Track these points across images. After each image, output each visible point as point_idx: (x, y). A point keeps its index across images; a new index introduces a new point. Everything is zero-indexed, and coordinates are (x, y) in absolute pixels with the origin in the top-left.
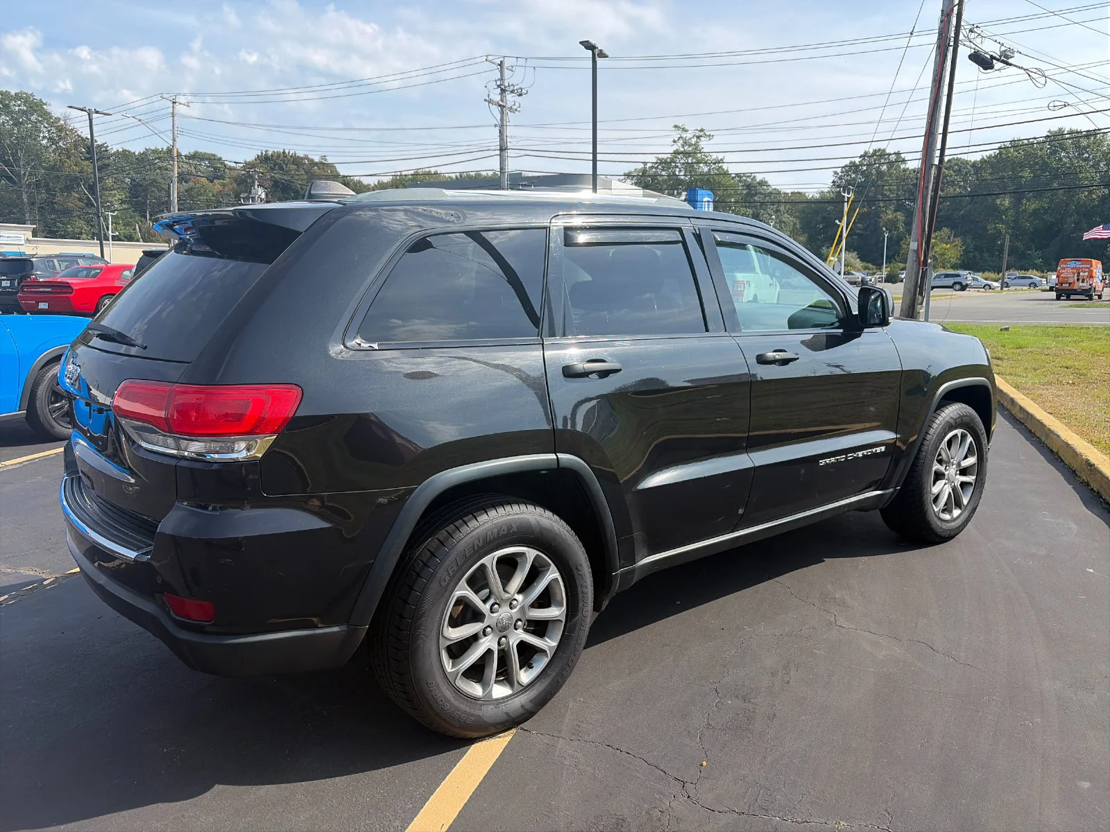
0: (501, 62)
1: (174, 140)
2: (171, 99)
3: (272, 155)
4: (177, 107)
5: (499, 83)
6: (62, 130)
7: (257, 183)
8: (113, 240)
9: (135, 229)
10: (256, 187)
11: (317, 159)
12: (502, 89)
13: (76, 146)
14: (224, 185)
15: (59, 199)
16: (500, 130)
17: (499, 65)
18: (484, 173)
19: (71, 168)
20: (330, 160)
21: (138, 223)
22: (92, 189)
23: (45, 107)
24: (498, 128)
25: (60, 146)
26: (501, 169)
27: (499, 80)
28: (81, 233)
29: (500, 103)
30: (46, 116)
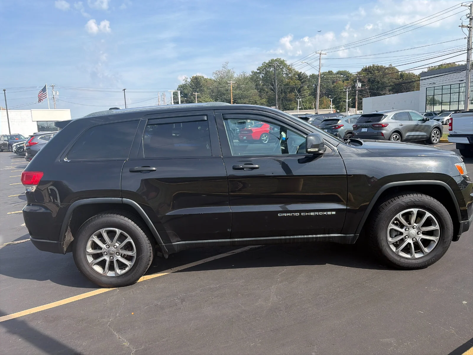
0: (471, 4)
1: (320, 69)
2: (319, 53)
3: (368, 68)
4: (322, 55)
5: (468, 16)
6: (290, 70)
7: (358, 81)
8: (299, 110)
9: (312, 105)
10: (357, 83)
11: (387, 66)
12: (470, 19)
13: (294, 75)
14: (348, 83)
15: (288, 95)
16: (468, 40)
17: (470, 6)
18: (457, 63)
19: (292, 84)
20: (393, 66)
21: (314, 102)
22: (299, 91)
23: (285, 62)
24: (467, 40)
25: (289, 76)
26: (468, 59)
27: (468, 14)
28: (294, 108)
29: (469, 26)
30: (285, 65)
